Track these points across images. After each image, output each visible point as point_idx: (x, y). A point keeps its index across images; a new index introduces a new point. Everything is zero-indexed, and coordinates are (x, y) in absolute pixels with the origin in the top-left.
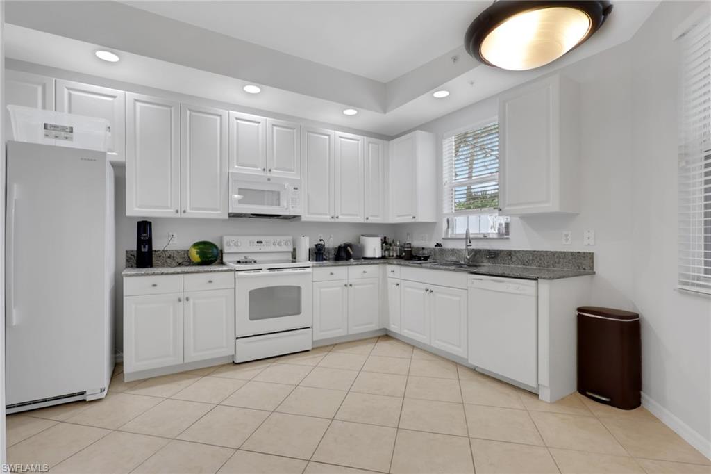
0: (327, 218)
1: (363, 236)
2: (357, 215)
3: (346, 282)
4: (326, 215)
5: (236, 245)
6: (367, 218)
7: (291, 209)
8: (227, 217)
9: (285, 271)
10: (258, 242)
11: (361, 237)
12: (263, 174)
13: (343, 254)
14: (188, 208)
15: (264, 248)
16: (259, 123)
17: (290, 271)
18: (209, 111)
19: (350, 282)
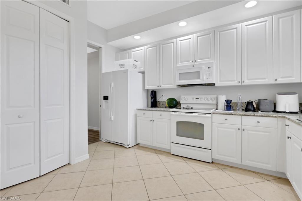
0: (235, 83)
1: (278, 94)
2: (265, 79)
3: (240, 127)
4: (234, 81)
5: (185, 99)
6: (276, 80)
7: (206, 80)
8: (176, 87)
9: (194, 114)
10: (196, 99)
11: (277, 95)
12: (192, 64)
13: (250, 107)
14: (162, 85)
15: (199, 101)
16: (190, 38)
17: (197, 114)
18: (169, 42)
19: (243, 127)
